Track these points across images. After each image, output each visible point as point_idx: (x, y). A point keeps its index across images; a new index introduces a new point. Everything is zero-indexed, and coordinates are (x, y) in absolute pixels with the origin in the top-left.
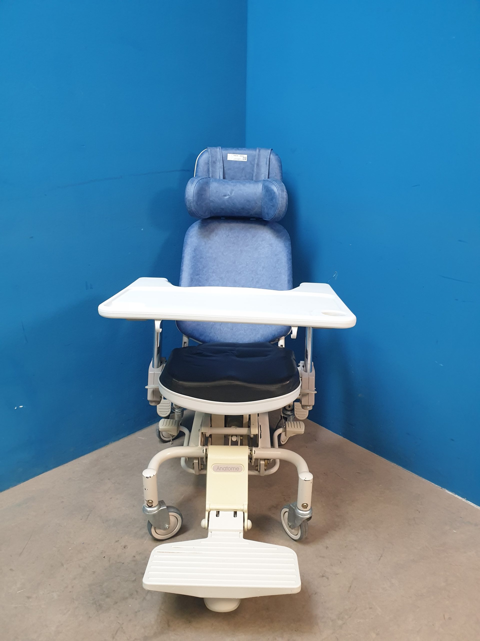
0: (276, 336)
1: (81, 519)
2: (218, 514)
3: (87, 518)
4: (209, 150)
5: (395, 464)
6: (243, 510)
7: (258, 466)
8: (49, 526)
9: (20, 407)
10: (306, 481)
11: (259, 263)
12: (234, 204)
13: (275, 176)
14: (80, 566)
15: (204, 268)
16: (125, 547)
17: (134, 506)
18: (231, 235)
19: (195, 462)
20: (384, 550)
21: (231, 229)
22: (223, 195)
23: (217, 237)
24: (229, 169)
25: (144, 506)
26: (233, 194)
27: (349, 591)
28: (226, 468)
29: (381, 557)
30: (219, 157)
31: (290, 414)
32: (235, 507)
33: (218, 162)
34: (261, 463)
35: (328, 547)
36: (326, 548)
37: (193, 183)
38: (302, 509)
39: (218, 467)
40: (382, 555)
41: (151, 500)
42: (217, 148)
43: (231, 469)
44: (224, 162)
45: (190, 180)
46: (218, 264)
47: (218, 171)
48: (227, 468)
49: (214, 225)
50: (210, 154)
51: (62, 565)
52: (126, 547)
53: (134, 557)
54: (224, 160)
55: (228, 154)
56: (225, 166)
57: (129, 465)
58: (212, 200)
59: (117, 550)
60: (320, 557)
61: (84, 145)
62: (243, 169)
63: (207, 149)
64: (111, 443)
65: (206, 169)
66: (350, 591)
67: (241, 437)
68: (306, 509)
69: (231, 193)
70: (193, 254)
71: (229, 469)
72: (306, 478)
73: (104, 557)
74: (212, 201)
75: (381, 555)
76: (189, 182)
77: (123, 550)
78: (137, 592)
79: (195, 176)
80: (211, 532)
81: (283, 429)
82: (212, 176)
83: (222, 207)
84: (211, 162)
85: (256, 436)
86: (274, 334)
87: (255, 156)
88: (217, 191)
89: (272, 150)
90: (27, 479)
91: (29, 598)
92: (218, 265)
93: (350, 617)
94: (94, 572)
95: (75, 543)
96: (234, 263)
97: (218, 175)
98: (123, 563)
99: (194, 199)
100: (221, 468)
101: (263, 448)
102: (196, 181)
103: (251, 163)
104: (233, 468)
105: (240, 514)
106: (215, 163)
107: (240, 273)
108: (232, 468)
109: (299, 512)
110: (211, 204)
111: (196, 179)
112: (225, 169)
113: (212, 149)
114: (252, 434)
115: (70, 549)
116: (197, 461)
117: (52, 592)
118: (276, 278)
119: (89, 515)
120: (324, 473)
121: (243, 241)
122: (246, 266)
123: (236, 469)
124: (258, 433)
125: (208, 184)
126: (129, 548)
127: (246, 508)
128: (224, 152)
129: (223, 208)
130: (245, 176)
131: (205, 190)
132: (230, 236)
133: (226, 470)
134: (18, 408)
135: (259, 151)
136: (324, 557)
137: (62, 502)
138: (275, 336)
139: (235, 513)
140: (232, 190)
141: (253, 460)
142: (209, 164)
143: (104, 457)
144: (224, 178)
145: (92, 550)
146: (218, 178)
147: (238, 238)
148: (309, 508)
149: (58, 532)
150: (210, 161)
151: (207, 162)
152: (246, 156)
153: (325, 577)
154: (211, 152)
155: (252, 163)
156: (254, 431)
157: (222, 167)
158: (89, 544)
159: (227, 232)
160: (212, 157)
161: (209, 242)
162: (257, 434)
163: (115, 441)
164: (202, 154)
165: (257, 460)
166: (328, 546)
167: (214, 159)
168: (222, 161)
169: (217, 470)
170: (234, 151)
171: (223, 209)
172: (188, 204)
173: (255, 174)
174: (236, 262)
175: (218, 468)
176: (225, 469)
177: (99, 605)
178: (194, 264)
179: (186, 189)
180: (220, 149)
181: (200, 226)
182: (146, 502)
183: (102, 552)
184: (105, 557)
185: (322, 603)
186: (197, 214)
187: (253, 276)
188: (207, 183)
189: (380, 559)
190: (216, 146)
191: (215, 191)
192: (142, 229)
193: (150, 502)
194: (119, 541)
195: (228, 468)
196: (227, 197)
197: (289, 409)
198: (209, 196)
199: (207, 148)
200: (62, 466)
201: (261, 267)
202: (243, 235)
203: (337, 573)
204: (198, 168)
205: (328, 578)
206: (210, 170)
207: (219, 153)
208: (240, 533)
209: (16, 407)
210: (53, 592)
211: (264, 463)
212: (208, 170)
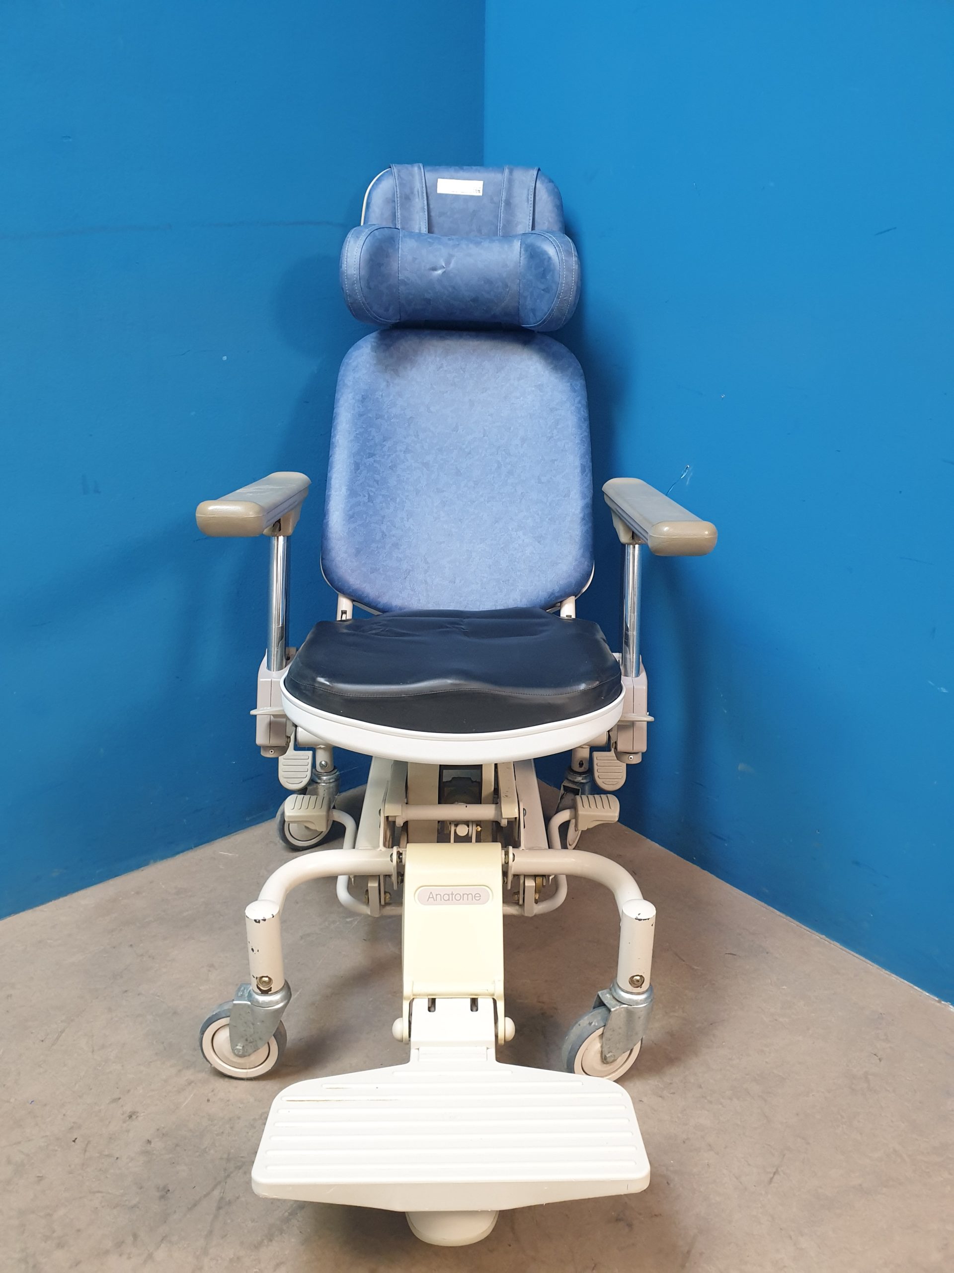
0: (557, 595)
2: (432, 1004)
4: (396, 171)
6: (493, 995)
7: (518, 892)
10: (640, 920)
11: (512, 428)
12: (454, 288)
13: (548, 229)
15: (385, 440)
18: (446, 366)
19: (370, 887)
22: (428, 266)
24: (442, 214)
25: (250, 991)
26: (452, 265)
28: (449, 895)
30: (418, 185)
31: (584, 781)
32: (474, 989)
33: (417, 196)
34: (526, 884)
37: (358, 237)
38: (630, 988)
39: (431, 893)
41: (267, 977)
42: (413, 166)
43: (462, 897)
44: (430, 198)
45: (352, 231)
46: (417, 432)
47: (416, 217)
48: (452, 894)
49: (408, 343)
50: (398, 179)
54: (429, 193)
55: (439, 180)
56: (431, 206)
58: (402, 278)
62: (474, 214)
65: (387, 212)
67: (478, 827)
68: (639, 990)
69: (448, 263)
70: (358, 407)
71: (458, 897)
72: (639, 914)
74: (404, 283)
76: (349, 235)
79: (364, 223)
80: (418, 1049)
81: (571, 813)
82: (403, 228)
83: (427, 296)
84: (401, 197)
85: (514, 824)
86: (551, 591)
87: (501, 184)
88: (415, 259)
89: (539, 170)
92: (418, 436)
96: (456, 429)
99: (363, 273)
100: (437, 895)
101: (531, 849)
102: (367, 231)
103: (491, 199)
104: (465, 896)
105: (485, 1005)
106: (410, 199)
107: (469, 453)
108: (463, 895)
109: (622, 997)
110: (402, 288)
112: (433, 214)
113: (401, 168)
114: (505, 818)
116: (376, 885)
118: (553, 461)
121: (475, 379)
122: (484, 436)
123: (475, 897)
124: (517, 816)
125: (394, 240)
127: (499, 989)
128: (430, 175)
129: (430, 300)
130: (480, 231)
131: (386, 256)
132: (445, 368)
133: (449, 900)
135: (511, 172)
138: (552, 594)
139: (474, 1003)
140: (451, 257)
141: (510, 877)
142: (395, 201)
144: (430, 230)
146: (417, 231)
147: (464, 372)
148: (646, 986)
150: (397, 195)
151: (390, 197)
152: (480, 184)
154: (399, 176)
155: (496, 199)
156: (509, 811)
157: (426, 208)
159: (438, 359)
160: (402, 185)
161: (396, 381)
162: (516, 818)
164: (377, 180)
165: (516, 876)
167: (407, 192)
168: (425, 194)
169: (428, 900)
170: (451, 172)
171: (428, 301)
172: (347, 287)
173: (501, 223)
174: (460, 428)
175: (431, 896)
176: (446, 897)
178: (360, 431)
179: (343, 250)
180: (419, 168)
181: (373, 344)
182: (254, 982)
186: (368, 311)
187: (500, 459)
188: (391, 239)
190: (412, 161)
191: (410, 258)
193: (265, 982)
195: (454, 896)
196: (440, 272)
197: (581, 770)
198: (397, 268)
199: (390, 167)
201: (519, 438)
202: (475, 366)
204: (370, 210)
206: (399, 214)
207: (417, 177)
208: (488, 1048)
211: (534, 885)
212: (394, 215)
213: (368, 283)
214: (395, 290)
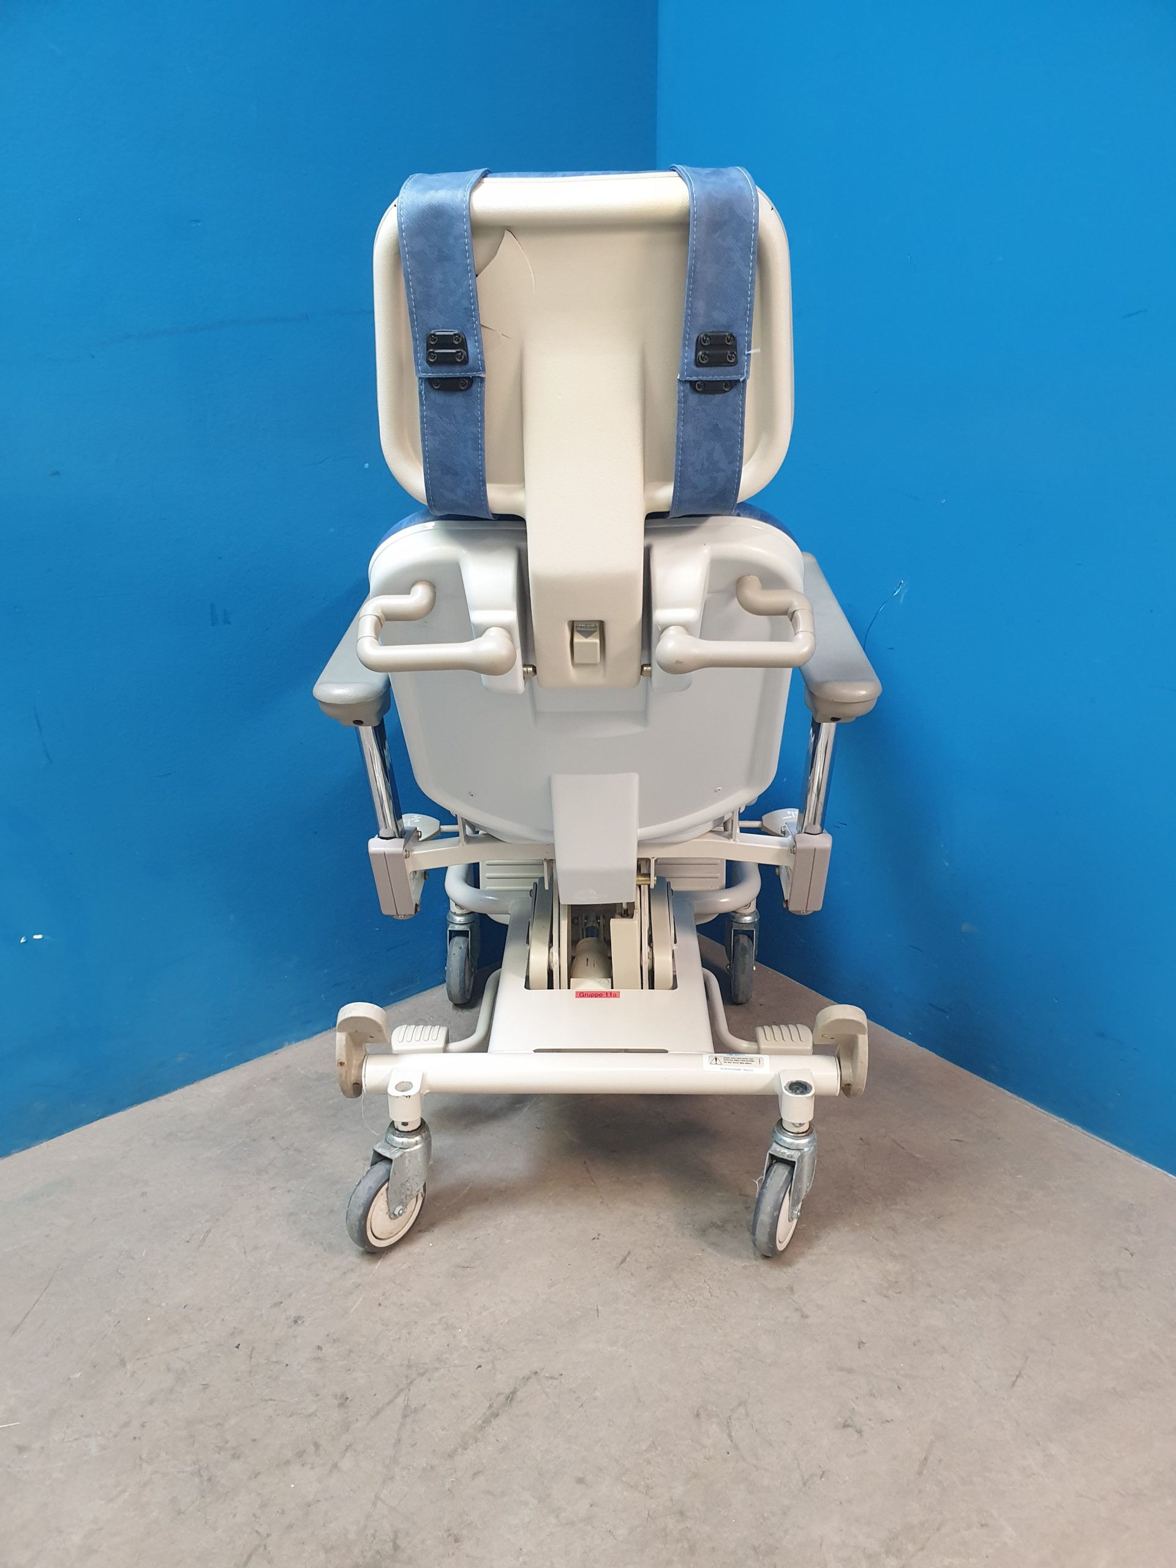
1: (188, 1242)
3: (204, 1239)
5: (1062, 1120)
8: (101, 1257)
9: (36, 937)
14: (169, 1369)
16: (296, 1322)
17: (332, 1211)
20: (1027, 1358)
27: (920, 1473)
29: (1017, 1377)
35: (863, 1343)
36: (859, 1344)
40: (1020, 1373)
51: (123, 1363)
52: (300, 1322)
53: (319, 1348)
57: (331, 1102)
59: (273, 1328)
60: (841, 1369)
61: (198, 221)
64: (290, 1043)
66: (925, 1472)
73: (237, 1347)
75: (1017, 1373)
77: (290, 1327)
78: (317, 1446)
90: (59, 1132)
91: (21, 1449)
93: (922, 1549)
94: (206, 1386)
95: (163, 1304)
98: (287, 1365)
115: (149, 1319)
117: (85, 1437)
119: (209, 1232)
120: (861, 1139)
126: (306, 1324)
134: (29, 940)
136: (850, 1371)
137: (144, 1194)
143: (268, 1079)
145: (206, 1325)
149: (123, 1272)
153: (851, 1427)
158: (201, 1310)
163: (298, 1039)
166: (864, 1341)
177: (209, 1479)
183: (232, 1334)
184: (239, 1345)
185: (841, 1503)
189: (1014, 1384)
194: (281, 1303)
200: (154, 1101)
203: (888, 1420)
205: (859, 1432)
209: (23, 938)
210: (88, 1436)
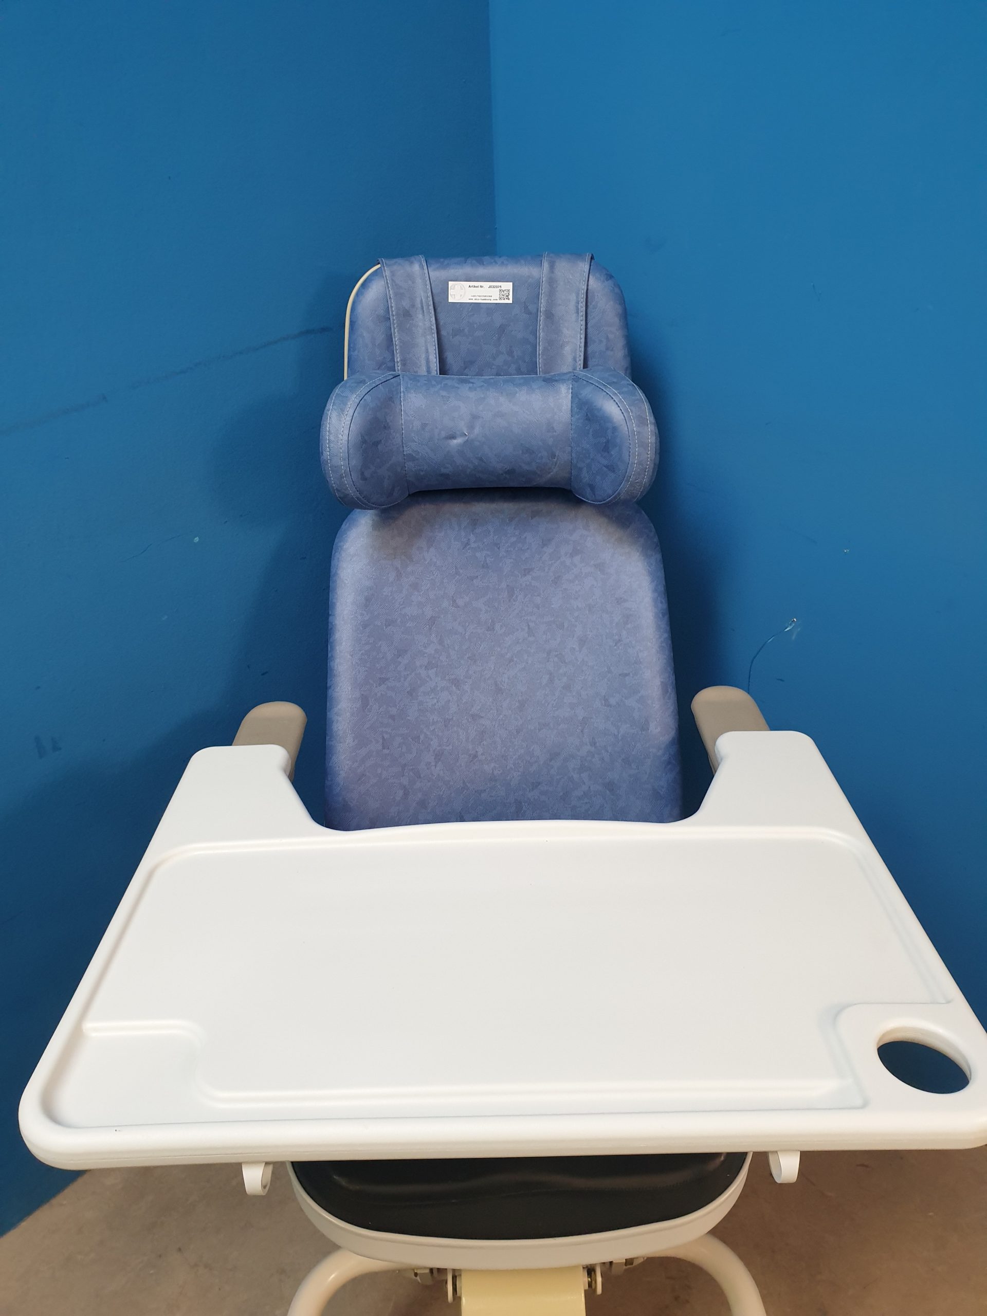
4: (387, 273)
12: (481, 459)
13: (607, 349)
15: (401, 653)
18: (474, 542)
21: (474, 523)
22: (443, 434)
23: (432, 550)
24: (457, 332)
26: (477, 431)
30: (422, 294)
33: (420, 310)
37: (343, 408)
42: (412, 263)
44: (439, 310)
46: (441, 637)
47: (421, 341)
54: (438, 303)
55: (451, 284)
56: (441, 323)
58: (409, 452)
62: (502, 329)
63: (379, 266)
65: (380, 337)
69: (471, 427)
70: (362, 615)
74: (411, 458)
76: (330, 406)
79: (349, 377)
82: (404, 365)
83: (443, 471)
84: (397, 314)
87: (538, 284)
88: (424, 426)
89: (592, 258)
92: (443, 641)
96: (492, 628)
97: (423, 356)
102: (353, 399)
103: (526, 307)
106: (410, 316)
107: (511, 660)
110: (410, 465)
111: (353, 391)
112: (443, 333)
113: (395, 267)
121: (514, 557)
125: (393, 402)
128: (436, 274)
130: (510, 353)
131: (385, 427)
132: (473, 545)
135: (552, 267)
140: (475, 417)
142: (390, 319)
144: (443, 370)
146: (423, 371)
147: (499, 547)
150: (392, 311)
151: (381, 312)
152: (509, 286)
154: (392, 280)
155: (531, 308)
157: (434, 327)
159: (463, 534)
160: (399, 295)
161: (409, 569)
164: (363, 285)
167: (406, 303)
168: (431, 307)
170: (467, 269)
171: (446, 476)
173: (540, 349)
174: (497, 627)
178: (367, 647)
180: (422, 267)
188: (389, 401)
191: (417, 424)
192: (197, 539)
196: (460, 440)
199: (379, 263)
202: (513, 539)
206: (396, 340)
207: (419, 281)
212: (390, 338)
213: (362, 473)
214: (399, 470)
